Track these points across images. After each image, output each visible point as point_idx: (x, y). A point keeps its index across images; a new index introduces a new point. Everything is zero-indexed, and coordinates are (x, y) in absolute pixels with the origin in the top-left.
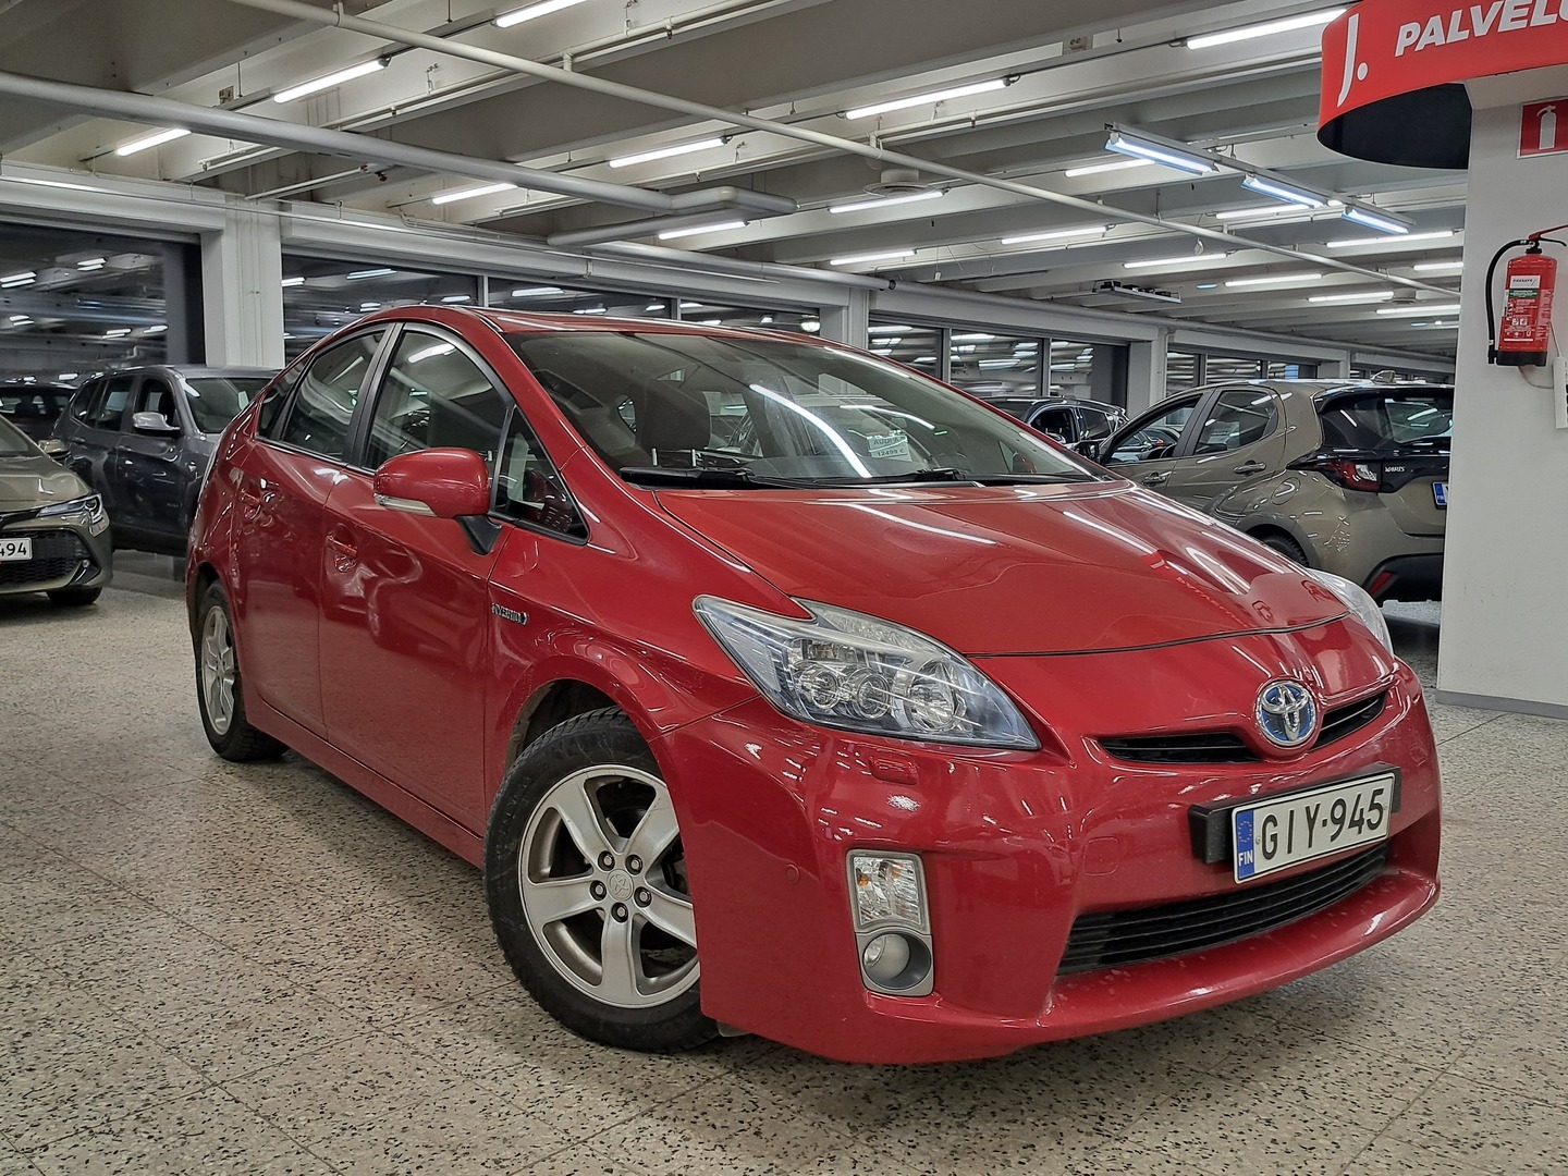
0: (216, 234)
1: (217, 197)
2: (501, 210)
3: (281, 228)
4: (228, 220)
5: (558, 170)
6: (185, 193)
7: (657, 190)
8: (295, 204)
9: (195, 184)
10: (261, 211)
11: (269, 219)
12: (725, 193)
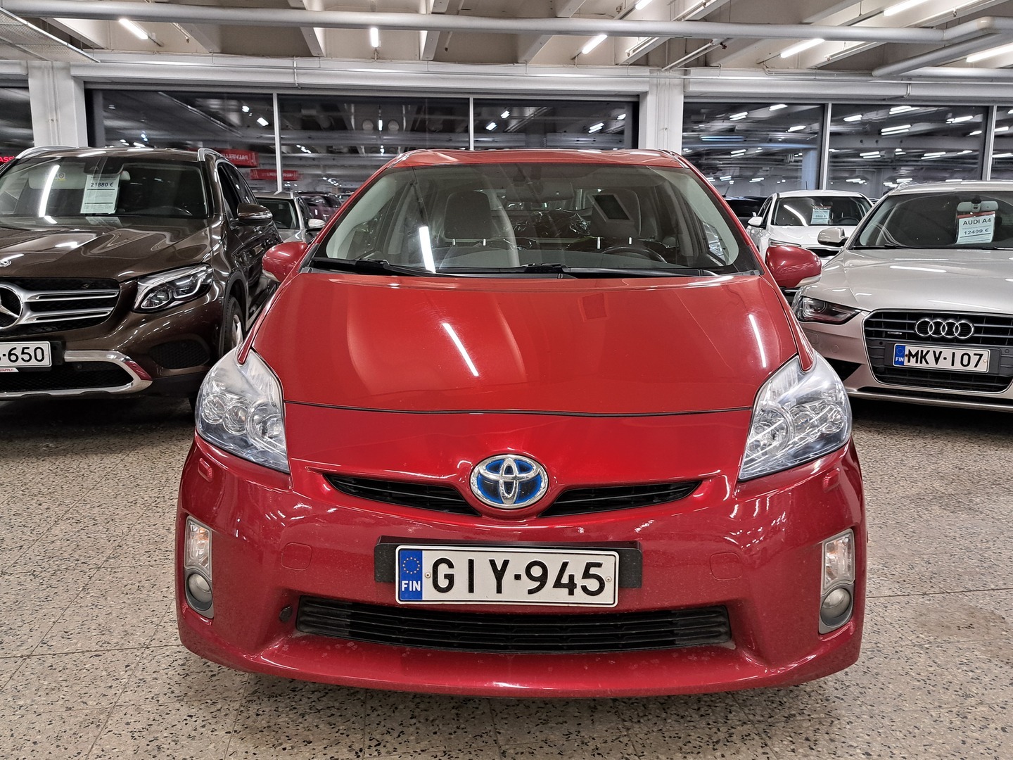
0: (646, 93)
1: (645, 71)
2: (828, 56)
3: (684, 87)
4: (651, 85)
5: (850, 24)
6: (623, 71)
7: (932, 27)
8: (693, 70)
9: (631, 65)
10: (672, 76)
11: (677, 81)
12: (983, 22)
